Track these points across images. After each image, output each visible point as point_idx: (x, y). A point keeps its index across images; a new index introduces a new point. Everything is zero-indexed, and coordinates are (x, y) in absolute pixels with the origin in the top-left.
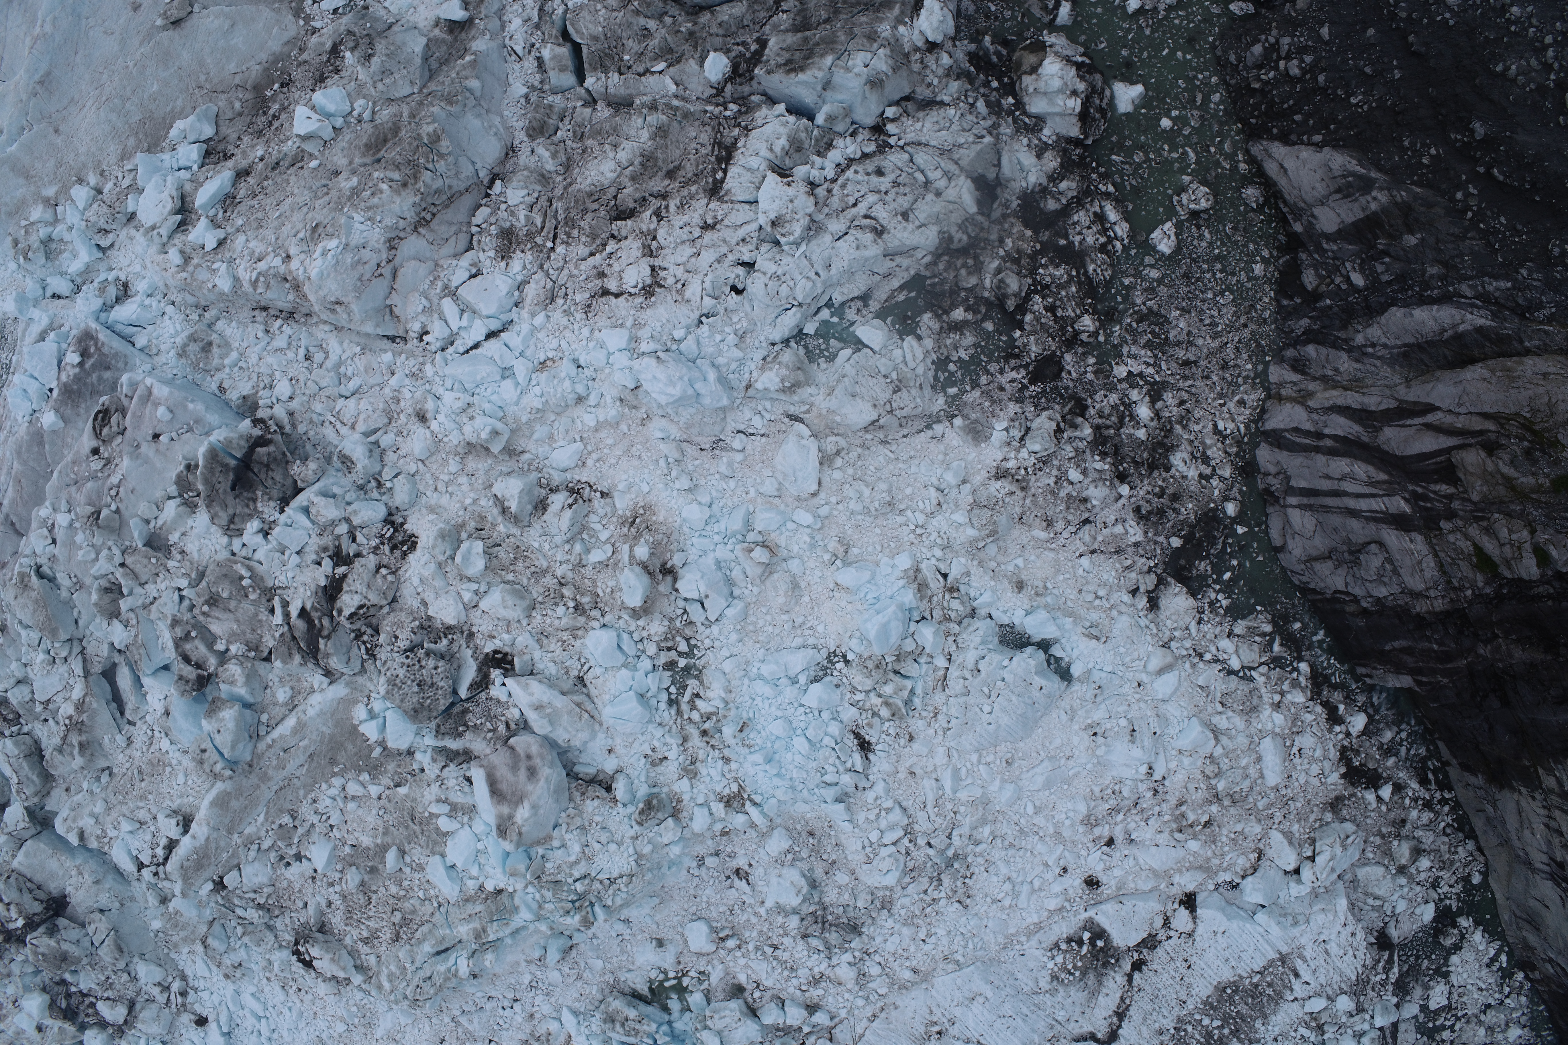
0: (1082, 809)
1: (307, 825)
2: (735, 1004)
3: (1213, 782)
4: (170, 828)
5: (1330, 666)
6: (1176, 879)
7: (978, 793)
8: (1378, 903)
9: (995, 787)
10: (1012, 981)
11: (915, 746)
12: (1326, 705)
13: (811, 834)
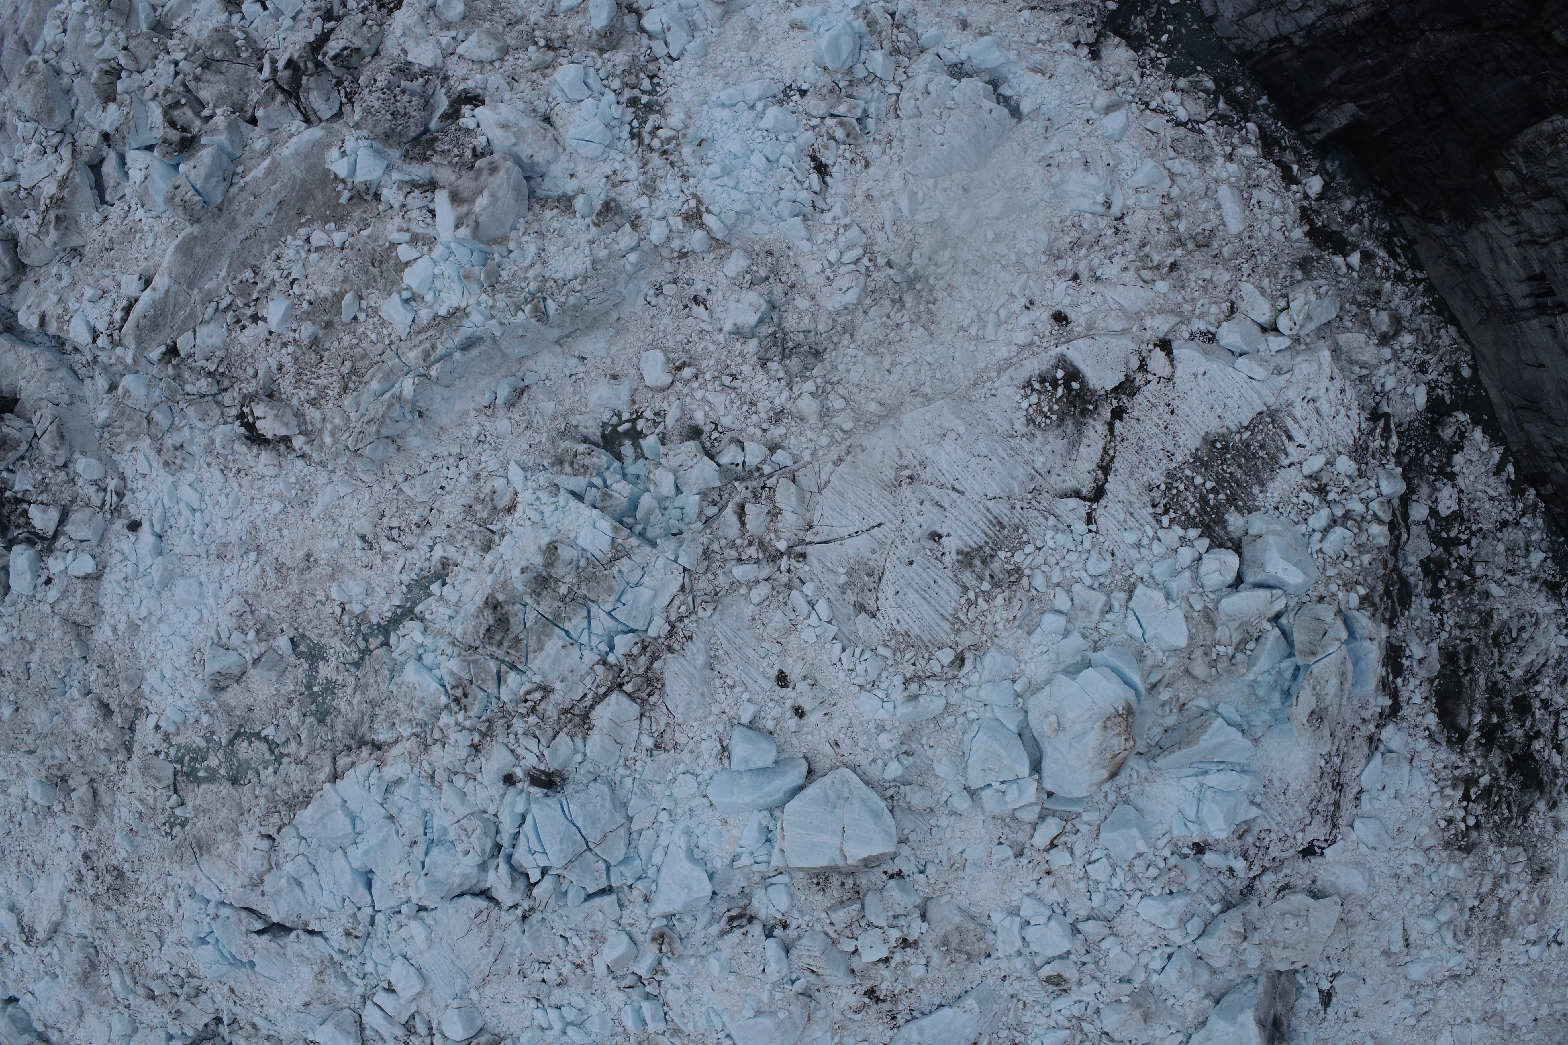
0: (1043, 236)
1: (267, 282)
2: (691, 446)
3: (1174, 223)
4: (130, 286)
5: (1278, 130)
6: (1149, 322)
7: (937, 215)
8: (1364, 372)
9: (953, 212)
10: (984, 420)
11: (871, 170)
12: (1278, 163)
13: (770, 253)
